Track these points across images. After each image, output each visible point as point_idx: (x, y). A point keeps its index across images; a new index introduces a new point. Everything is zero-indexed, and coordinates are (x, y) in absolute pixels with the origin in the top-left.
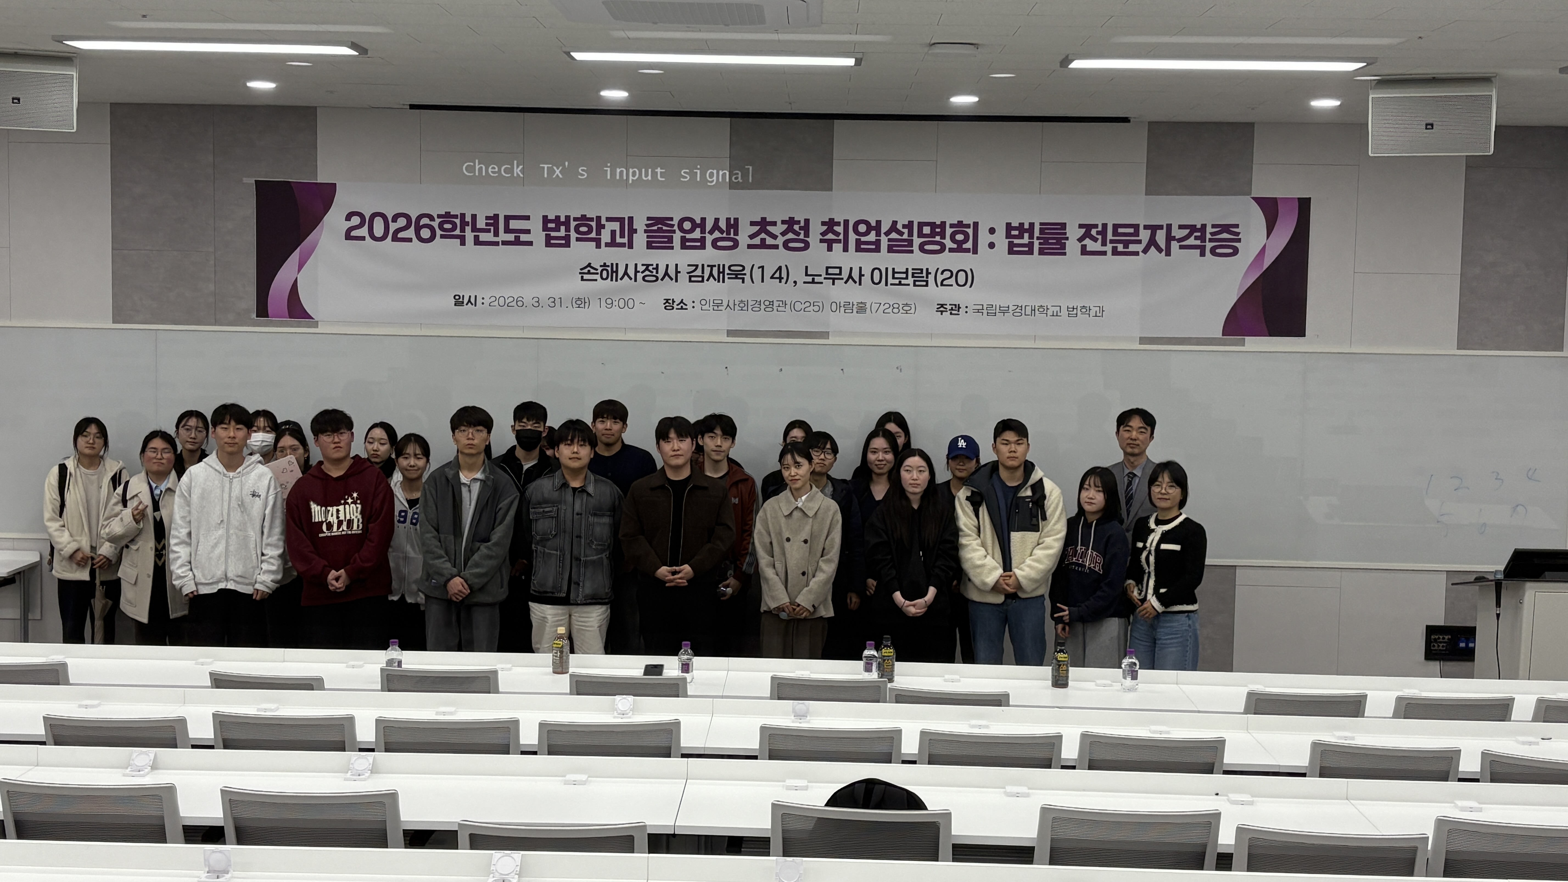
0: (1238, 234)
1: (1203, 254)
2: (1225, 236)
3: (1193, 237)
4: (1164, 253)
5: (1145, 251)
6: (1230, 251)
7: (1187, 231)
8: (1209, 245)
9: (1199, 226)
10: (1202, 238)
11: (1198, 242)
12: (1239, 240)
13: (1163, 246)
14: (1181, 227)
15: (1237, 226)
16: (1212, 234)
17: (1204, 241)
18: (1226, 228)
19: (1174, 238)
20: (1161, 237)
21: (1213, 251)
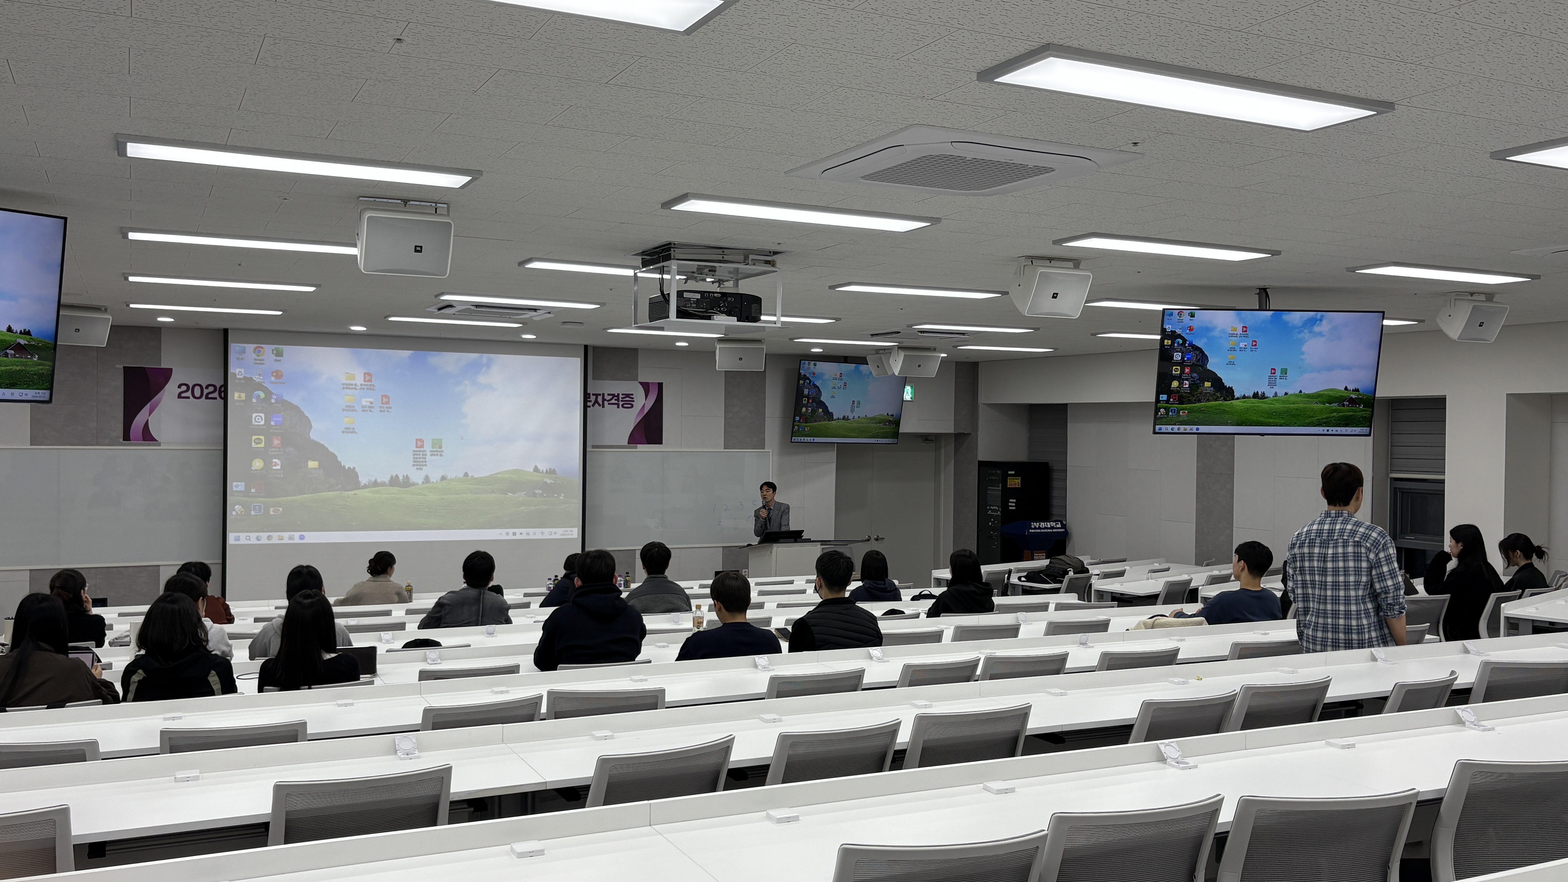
0: (633, 398)
1: (618, 407)
2: (628, 399)
3: (614, 399)
4: (601, 406)
5: (593, 405)
6: (630, 406)
7: (611, 397)
8: (621, 403)
9: (616, 395)
10: (618, 400)
11: (616, 402)
12: (633, 401)
13: (601, 403)
14: (608, 395)
15: (632, 395)
16: (622, 398)
17: (618, 401)
18: (628, 396)
19: (606, 400)
20: (600, 399)
21: (623, 406)
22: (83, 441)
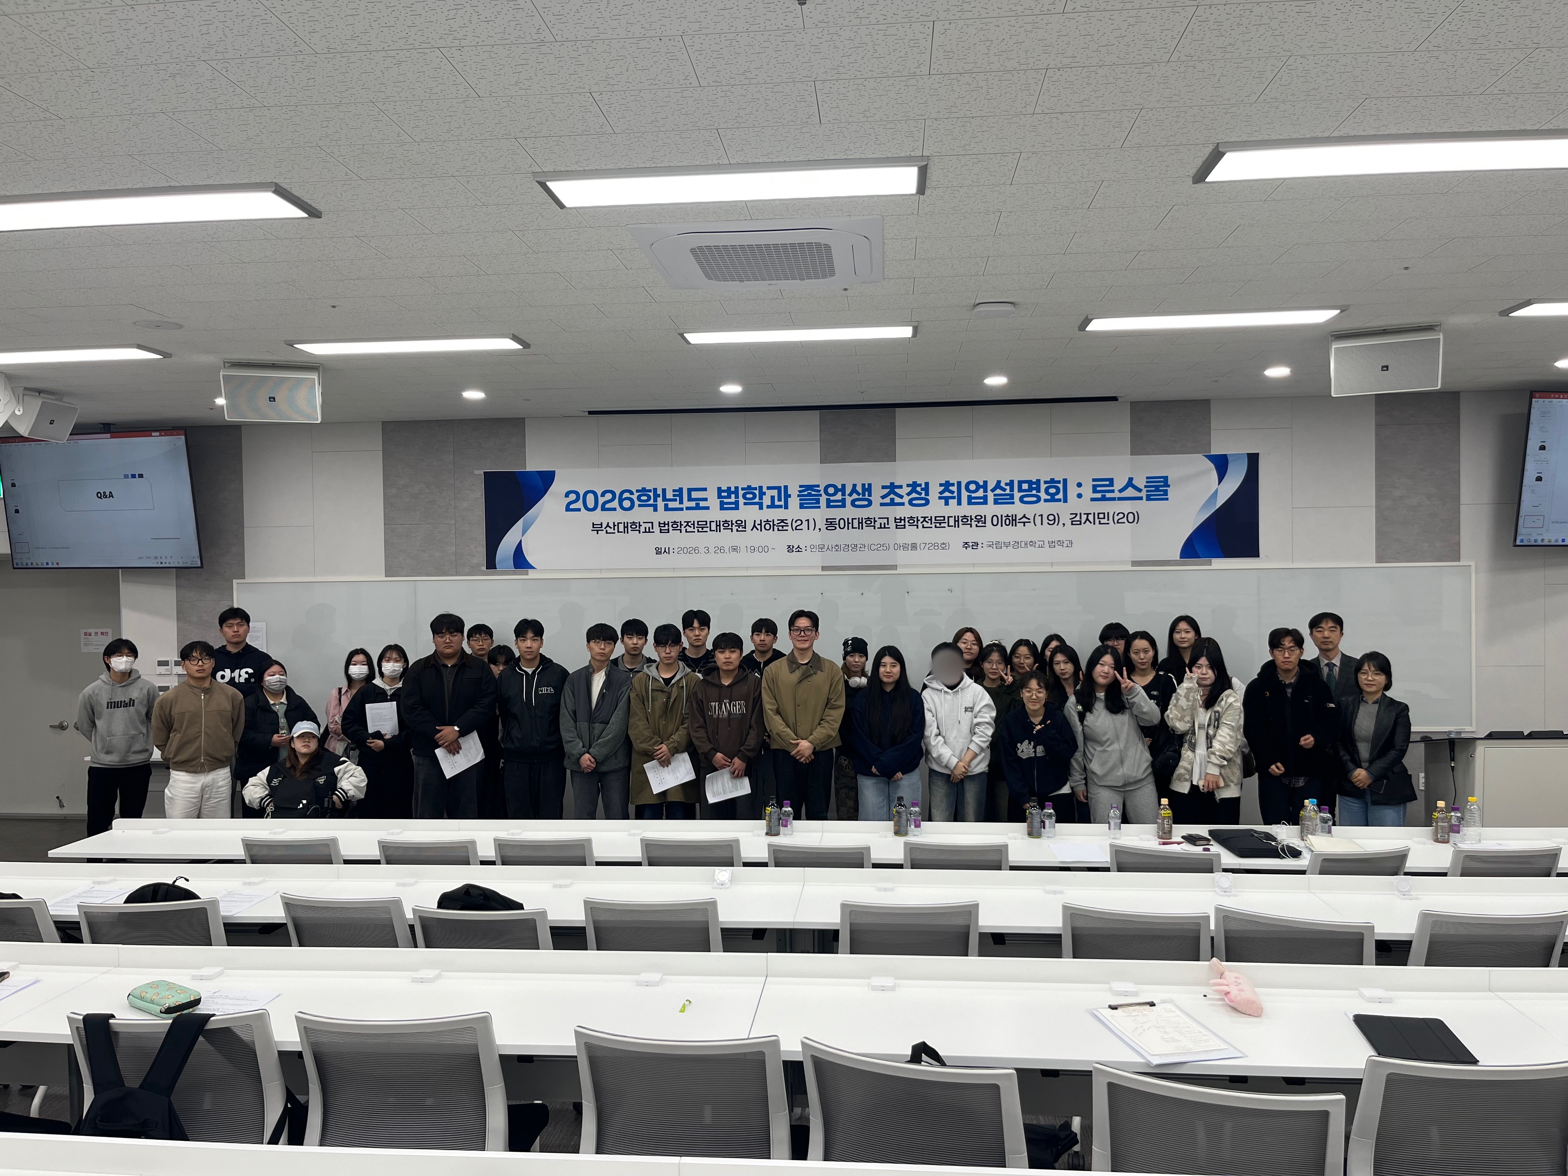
22: (440, 570)
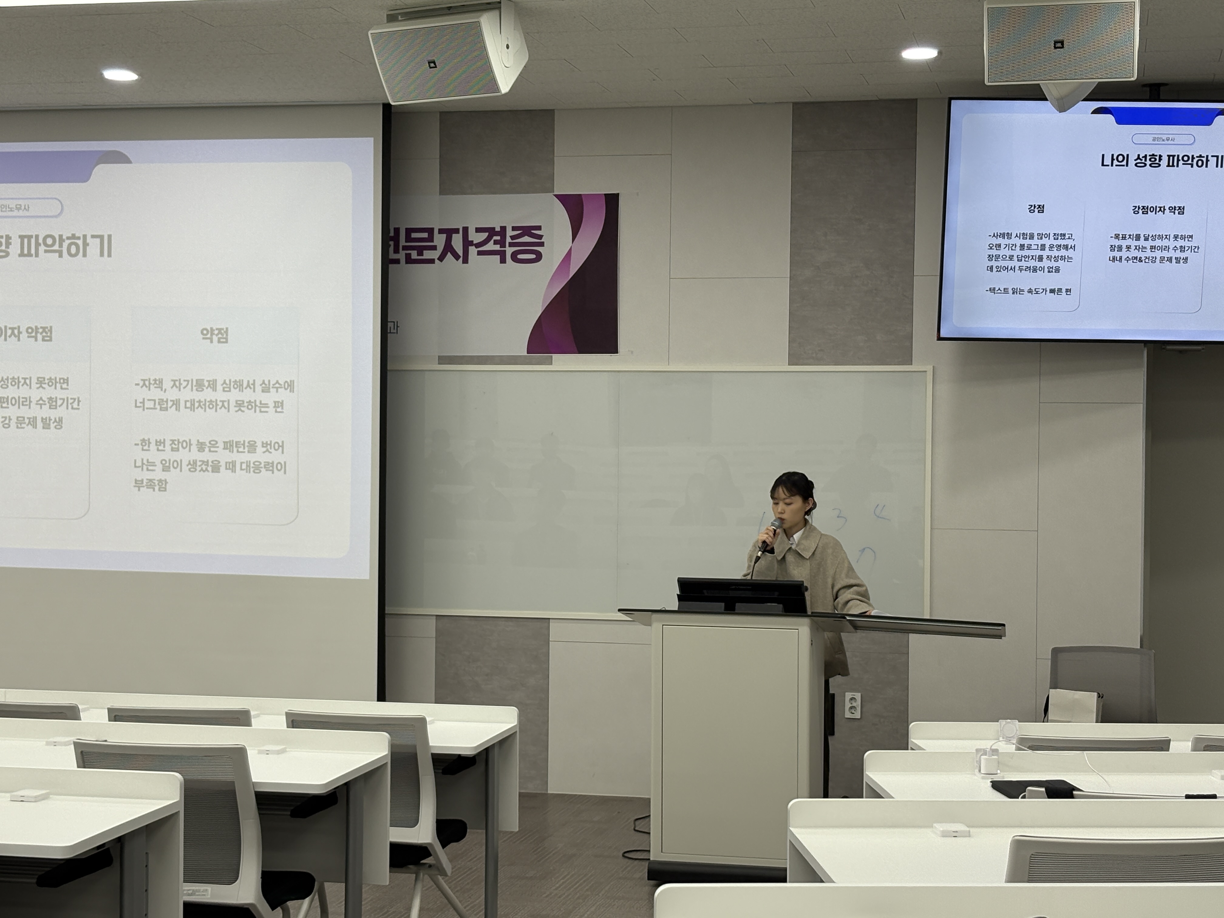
6: (533, 256)
12: (542, 244)
15: (539, 228)
